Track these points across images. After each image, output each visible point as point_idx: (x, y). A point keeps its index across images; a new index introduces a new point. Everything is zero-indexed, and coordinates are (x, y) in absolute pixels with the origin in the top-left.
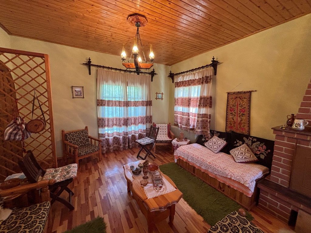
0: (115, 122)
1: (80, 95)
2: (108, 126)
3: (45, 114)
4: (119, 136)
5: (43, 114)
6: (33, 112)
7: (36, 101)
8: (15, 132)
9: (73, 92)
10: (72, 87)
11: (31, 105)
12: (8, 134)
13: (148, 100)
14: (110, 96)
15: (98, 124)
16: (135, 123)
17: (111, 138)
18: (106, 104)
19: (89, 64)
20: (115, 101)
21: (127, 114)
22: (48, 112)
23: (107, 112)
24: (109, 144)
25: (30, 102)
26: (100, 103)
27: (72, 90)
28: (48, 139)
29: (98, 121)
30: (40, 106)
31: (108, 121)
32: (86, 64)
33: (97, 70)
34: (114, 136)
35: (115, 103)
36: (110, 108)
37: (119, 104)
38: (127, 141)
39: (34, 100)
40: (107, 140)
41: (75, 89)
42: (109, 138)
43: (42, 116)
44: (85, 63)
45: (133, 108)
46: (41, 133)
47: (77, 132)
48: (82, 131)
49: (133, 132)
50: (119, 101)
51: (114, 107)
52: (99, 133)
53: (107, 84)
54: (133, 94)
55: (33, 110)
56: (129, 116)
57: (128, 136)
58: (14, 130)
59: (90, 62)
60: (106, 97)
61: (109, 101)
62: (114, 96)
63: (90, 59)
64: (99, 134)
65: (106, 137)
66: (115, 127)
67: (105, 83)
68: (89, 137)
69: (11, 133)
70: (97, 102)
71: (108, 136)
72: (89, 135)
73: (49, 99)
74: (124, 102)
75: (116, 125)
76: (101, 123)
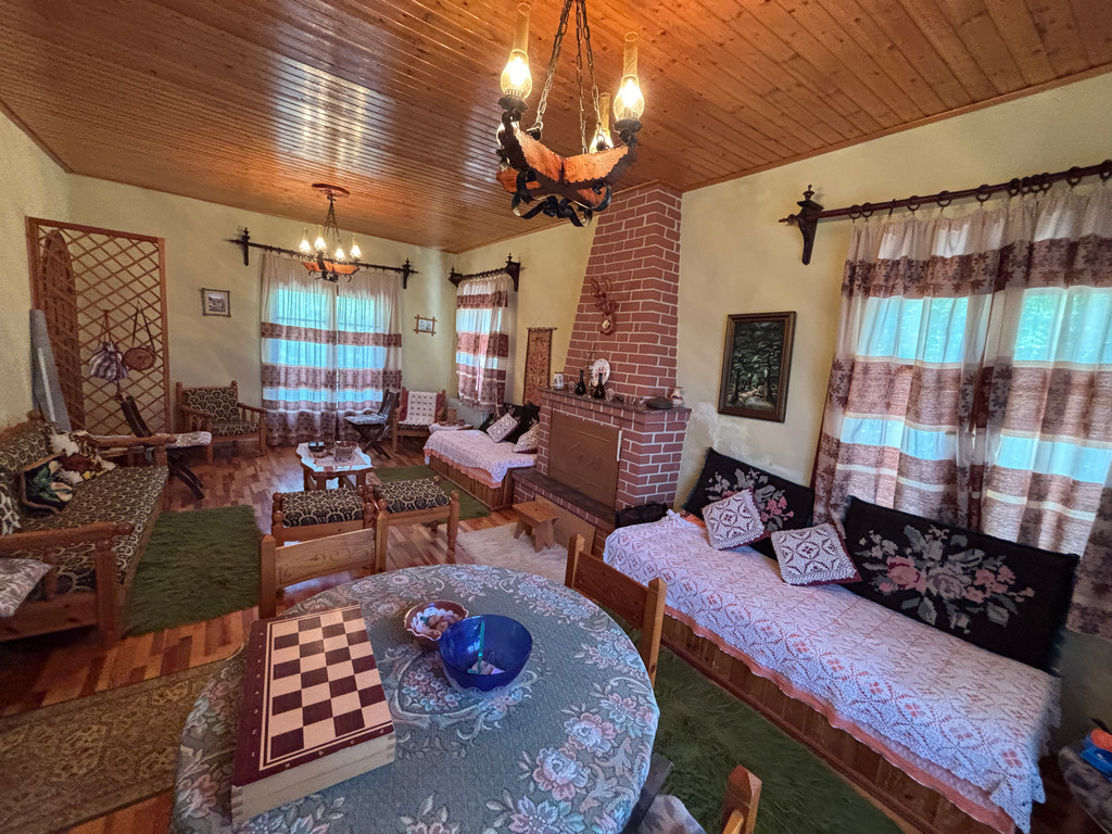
0: (303, 379)
1: (222, 309)
2: (286, 384)
3: (154, 341)
4: (313, 409)
5: (151, 340)
6: (134, 334)
7: (140, 316)
8: (106, 364)
9: (204, 303)
10: (203, 291)
11: (131, 323)
12: (95, 366)
13: (393, 332)
14: (293, 316)
15: (262, 378)
16: (354, 385)
17: (292, 414)
18: (284, 334)
19: (244, 242)
20: (306, 330)
21: (334, 361)
22: (160, 338)
23: (284, 354)
24: (286, 425)
25: (130, 318)
26: (270, 330)
27: (203, 297)
28: (158, 384)
29: (263, 373)
30: (146, 325)
31: (287, 373)
32: (237, 242)
33: (264, 256)
34: (300, 410)
35: (306, 334)
36: (293, 343)
37: (316, 335)
38: (334, 423)
39: (136, 315)
40: (284, 417)
41: (208, 295)
42: (288, 412)
43: (149, 344)
44: (235, 238)
45: (350, 348)
46: (146, 372)
47: (211, 390)
48: (224, 390)
49: (349, 405)
50: (316, 330)
51: (303, 344)
52: (264, 398)
53: (286, 288)
54: (353, 316)
55: (135, 332)
56: (340, 366)
57: (335, 413)
58: (104, 361)
59: (246, 237)
60: (283, 318)
61: (289, 328)
62: (303, 317)
63: (246, 232)
64: (264, 401)
65: (282, 410)
66: (303, 389)
67: (281, 285)
68: (239, 405)
69: (100, 365)
70: (262, 329)
71: (286, 408)
72: (240, 400)
73: (163, 315)
74: (329, 332)
75: (306, 384)
76: (269, 375)
